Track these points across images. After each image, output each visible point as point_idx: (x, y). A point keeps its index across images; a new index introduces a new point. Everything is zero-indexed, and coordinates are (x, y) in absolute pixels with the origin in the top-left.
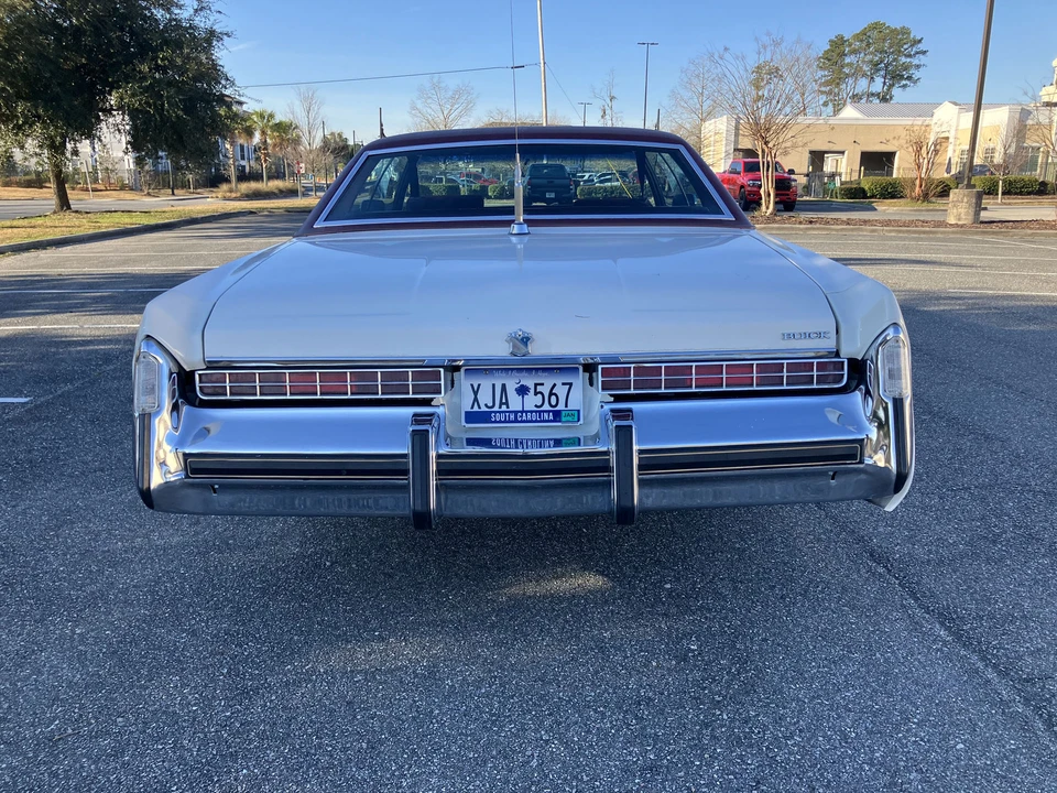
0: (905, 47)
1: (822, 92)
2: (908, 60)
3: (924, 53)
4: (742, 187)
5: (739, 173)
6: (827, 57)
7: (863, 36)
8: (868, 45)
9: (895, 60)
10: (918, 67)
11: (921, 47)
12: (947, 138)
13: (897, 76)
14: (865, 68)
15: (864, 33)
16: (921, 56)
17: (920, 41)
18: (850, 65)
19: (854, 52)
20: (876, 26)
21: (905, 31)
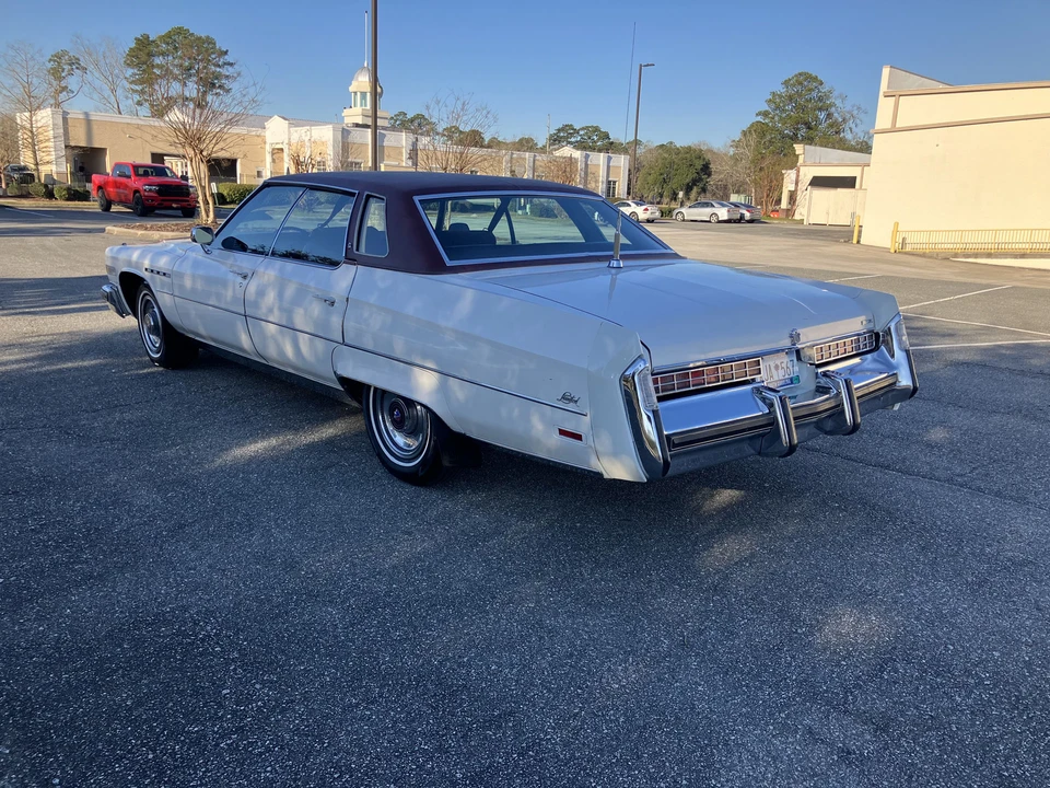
0: (213, 56)
1: (135, 91)
2: (218, 69)
3: (231, 64)
4: (136, 191)
5: (129, 177)
6: (133, 53)
7: (168, 38)
8: (176, 48)
9: (205, 68)
10: (227, 77)
11: (228, 58)
12: (282, 150)
13: (210, 84)
14: (176, 71)
15: (169, 35)
16: (230, 68)
17: (226, 53)
18: (160, 67)
19: (163, 54)
20: (179, 31)
21: (210, 41)
